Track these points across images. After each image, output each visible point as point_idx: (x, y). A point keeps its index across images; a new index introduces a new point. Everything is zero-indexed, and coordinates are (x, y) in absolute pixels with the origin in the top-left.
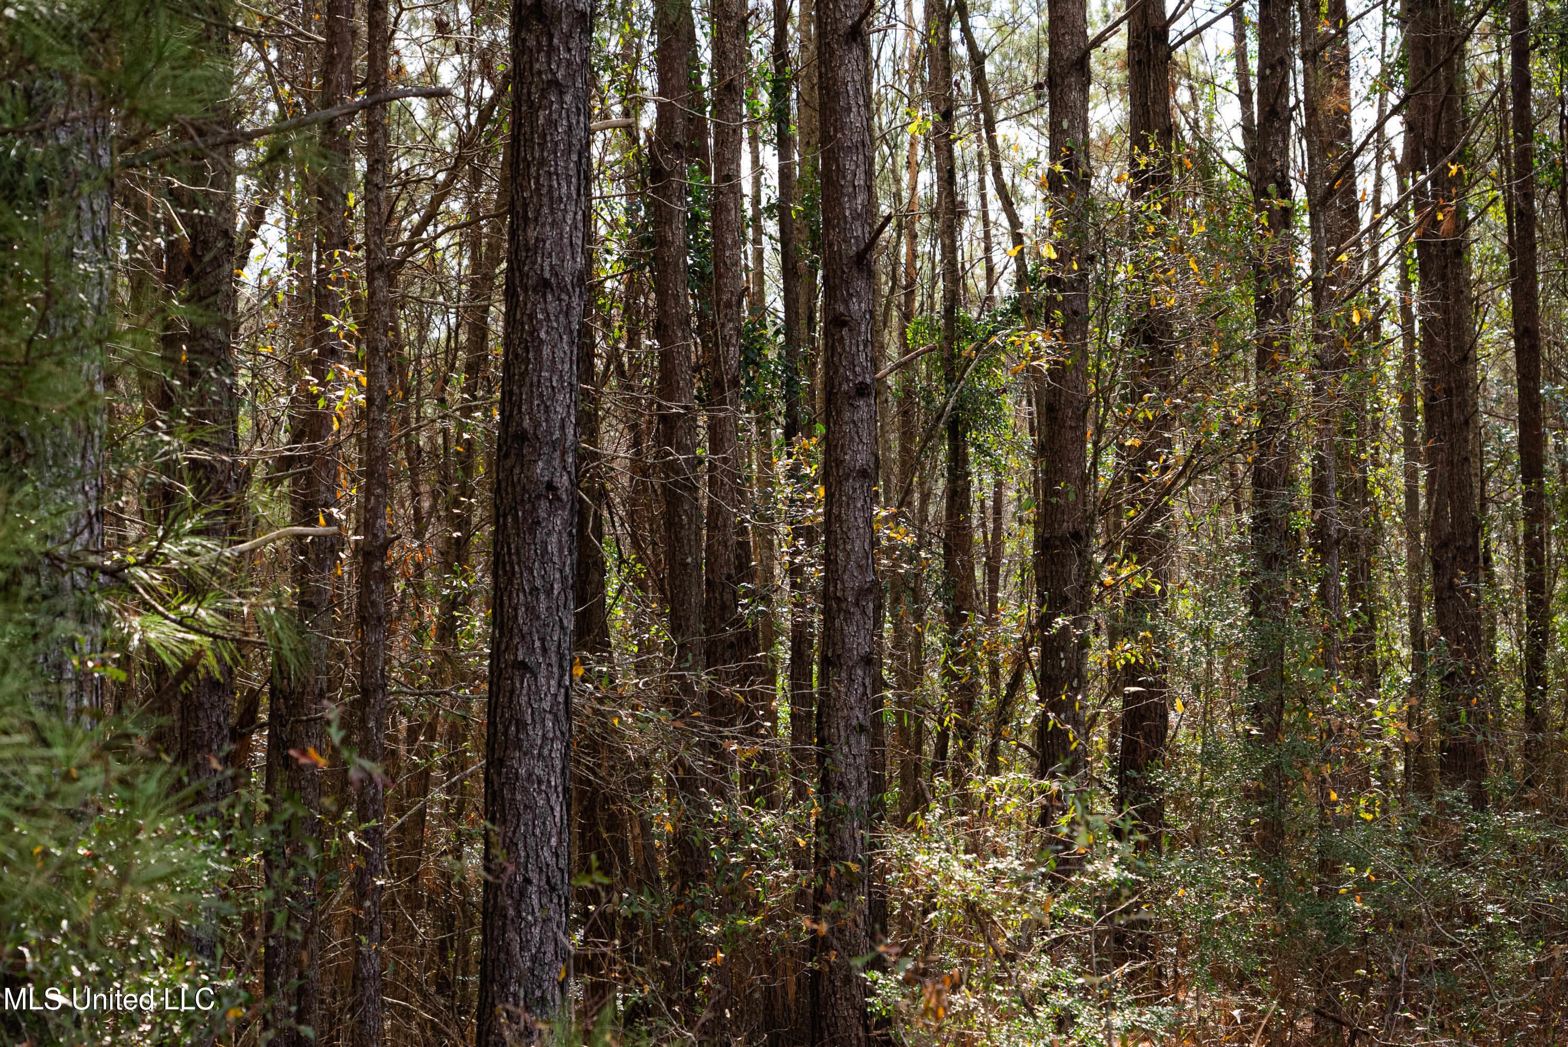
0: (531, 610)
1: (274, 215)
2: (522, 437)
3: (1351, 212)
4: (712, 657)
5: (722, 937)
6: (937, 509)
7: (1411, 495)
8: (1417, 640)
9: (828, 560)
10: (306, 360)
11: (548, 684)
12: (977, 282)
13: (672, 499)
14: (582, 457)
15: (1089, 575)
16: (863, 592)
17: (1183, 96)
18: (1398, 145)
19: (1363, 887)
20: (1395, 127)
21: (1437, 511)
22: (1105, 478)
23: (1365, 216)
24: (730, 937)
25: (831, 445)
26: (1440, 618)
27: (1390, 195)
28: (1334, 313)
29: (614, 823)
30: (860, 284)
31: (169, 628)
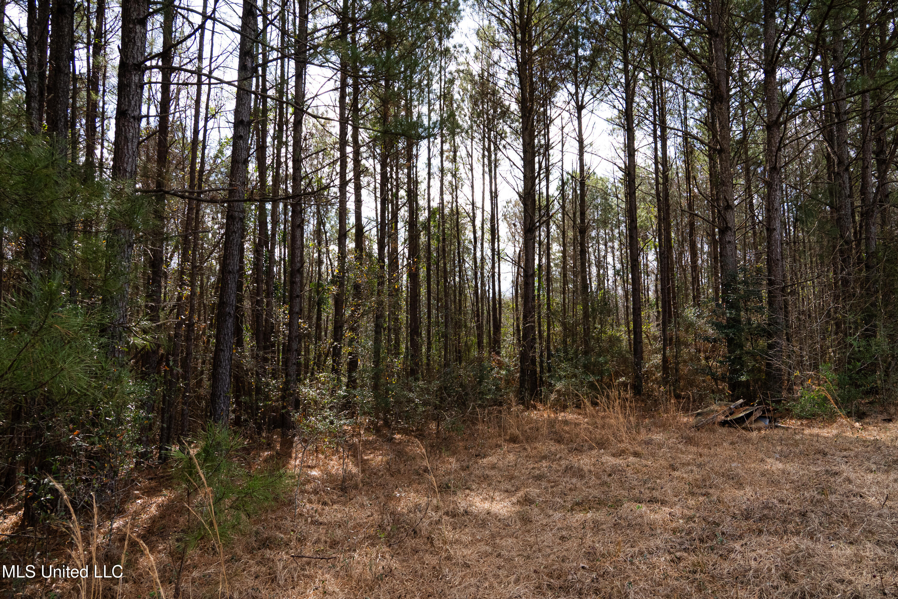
0: (224, 338)
1: (176, 254)
2: (224, 303)
3: (398, 266)
4: (265, 348)
5: (263, 406)
6: (314, 320)
7: (407, 321)
8: (407, 348)
9: (290, 330)
10: (178, 285)
11: (227, 354)
12: (324, 276)
13: (258, 317)
14: (237, 307)
15: (342, 335)
16: (296, 337)
17: (367, 243)
18: (407, 254)
19: (393, 396)
20: (406, 251)
21: (411, 324)
22: (347, 315)
23: (400, 267)
24: (265, 406)
25: (291, 306)
26: (411, 346)
27: (405, 263)
28: (392, 285)
29: (242, 382)
30: (298, 275)
31: (140, 340)
